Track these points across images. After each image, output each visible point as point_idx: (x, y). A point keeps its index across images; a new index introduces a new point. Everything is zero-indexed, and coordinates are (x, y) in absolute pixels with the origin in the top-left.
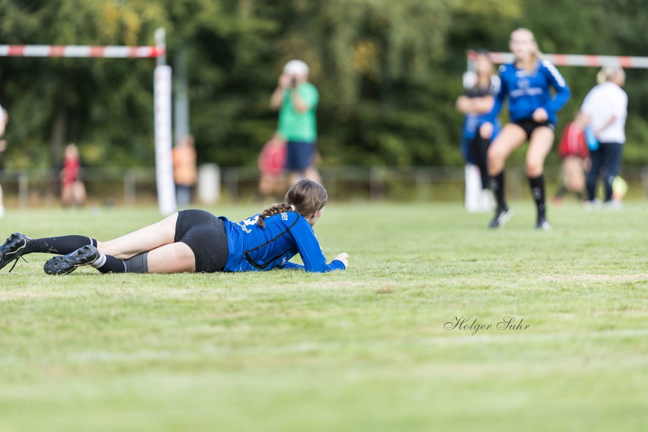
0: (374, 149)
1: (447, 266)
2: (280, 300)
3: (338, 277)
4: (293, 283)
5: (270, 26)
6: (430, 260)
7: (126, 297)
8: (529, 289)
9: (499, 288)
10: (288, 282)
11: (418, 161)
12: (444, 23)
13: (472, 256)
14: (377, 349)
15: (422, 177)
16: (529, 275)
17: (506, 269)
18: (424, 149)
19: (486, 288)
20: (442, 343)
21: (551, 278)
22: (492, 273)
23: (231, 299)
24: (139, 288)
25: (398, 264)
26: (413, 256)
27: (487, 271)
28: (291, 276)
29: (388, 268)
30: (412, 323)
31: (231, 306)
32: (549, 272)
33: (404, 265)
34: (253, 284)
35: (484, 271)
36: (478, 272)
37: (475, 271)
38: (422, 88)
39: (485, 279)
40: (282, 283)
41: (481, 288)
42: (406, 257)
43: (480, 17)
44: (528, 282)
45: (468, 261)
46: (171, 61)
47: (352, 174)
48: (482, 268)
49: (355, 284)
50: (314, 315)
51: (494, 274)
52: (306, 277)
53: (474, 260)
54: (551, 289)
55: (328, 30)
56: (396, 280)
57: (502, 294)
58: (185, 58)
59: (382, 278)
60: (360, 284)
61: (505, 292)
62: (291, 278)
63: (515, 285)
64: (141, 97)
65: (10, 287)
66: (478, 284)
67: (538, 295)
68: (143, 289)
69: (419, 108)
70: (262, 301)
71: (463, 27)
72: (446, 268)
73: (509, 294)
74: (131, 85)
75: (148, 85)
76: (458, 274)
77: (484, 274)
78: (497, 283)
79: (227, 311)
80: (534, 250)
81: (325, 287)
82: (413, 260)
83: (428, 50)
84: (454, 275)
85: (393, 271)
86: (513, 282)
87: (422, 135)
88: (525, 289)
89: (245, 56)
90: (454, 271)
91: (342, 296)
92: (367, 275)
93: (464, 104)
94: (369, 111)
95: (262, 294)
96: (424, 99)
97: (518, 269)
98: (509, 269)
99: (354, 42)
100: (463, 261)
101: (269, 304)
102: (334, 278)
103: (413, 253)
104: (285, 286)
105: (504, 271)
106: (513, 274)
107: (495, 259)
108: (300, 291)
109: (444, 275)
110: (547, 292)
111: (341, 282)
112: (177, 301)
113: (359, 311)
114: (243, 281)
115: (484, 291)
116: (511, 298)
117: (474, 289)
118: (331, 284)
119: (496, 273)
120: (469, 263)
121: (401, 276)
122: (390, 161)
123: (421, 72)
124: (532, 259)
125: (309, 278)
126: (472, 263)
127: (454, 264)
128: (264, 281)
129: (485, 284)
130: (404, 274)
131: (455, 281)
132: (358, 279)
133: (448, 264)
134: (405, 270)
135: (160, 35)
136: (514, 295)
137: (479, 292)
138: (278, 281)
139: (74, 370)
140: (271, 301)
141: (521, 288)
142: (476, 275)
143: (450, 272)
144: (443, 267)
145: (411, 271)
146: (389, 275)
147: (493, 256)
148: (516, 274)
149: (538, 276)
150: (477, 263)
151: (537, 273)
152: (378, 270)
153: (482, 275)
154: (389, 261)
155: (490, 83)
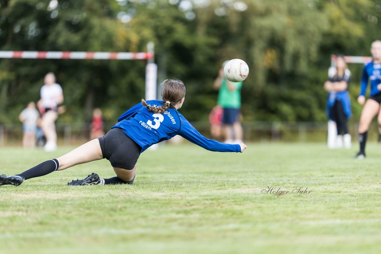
0: (275, 112)
1: (316, 179)
2: (217, 199)
3: (251, 186)
4: (225, 189)
5: (215, 41)
6: (306, 176)
7: (127, 197)
8: (364, 193)
9: (346, 192)
10: (222, 189)
11: (300, 119)
12: (318, 39)
13: (331, 174)
14: (274, 227)
15: (302, 128)
16: (364, 185)
17: (351, 182)
18: (304, 112)
19: (339, 192)
20: (312, 224)
21: (378, 186)
22: (342, 184)
23: (188, 198)
24: (135, 192)
25: (287, 178)
26: (296, 174)
27: (340, 182)
28: (224, 185)
29: (281, 180)
30: (295, 213)
31: (189, 203)
32: (376, 183)
33: (290, 179)
34: (202, 190)
36: (335, 183)
37: (332, 182)
38: (303, 77)
39: (338, 187)
40: (219, 189)
41: (336, 192)
42: (292, 174)
43: (339, 36)
44: (364, 189)
45: (328, 176)
46: (156, 61)
47: (261, 126)
48: (337, 181)
50: (237, 208)
51: (344, 184)
52: (233, 186)
53: (332, 176)
54: (377, 193)
55: (249, 43)
56: (286, 187)
57: (348, 195)
58: (165, 59)
59: (278, 186)
61: (350, 194)
62: (224, 186)
63: (356, 191)
64: (138, 82)
65: (59, 191)
66: (334, 190)
67: (369, 196)
68: (137, 193)
69: (301, 88)
70: (207, 200)
71: (329, 42)
72: (315, 181)
73: (352, 196)
74: (132, 75)
75: (143, 74)
76: (323, 184)
77: (338, 184)
78: (346, 189)
79: (186, 205)
80: (367, 170)
81: (244, 191)
82: (296, 176)
83: (308, 55)
84: (320, 185)
85: (284, 182)
86: (355, 189)
87: (303, 104)
88: (362, 193)
89: (200, 58)
90: (320, 182)
91: (254, 197)
93: (329, 86)
94: (272, 90)
95: (207, 196)
96: (305, 83)
97: (358, 181)
98: (352, 181)
99: (264, 50)
100: (326, 176)
101: (211, 202)
102: (249, 187)
103: (296, 172)
104: (220, 191)
105: (350, 183)
106: (355, 184)
107: (344, 176)
108: (229, 194)
109: (315, 185)
110: (375, 195)
111: (253, 189)
112: (157, 200)
113: (264, 205)
114: (196, 188)
115: (337, 194)
116: (354, 198)
117: (332, 193)
118: (248, 189)
119: (345, 184)
120: (329, 178)
121: (289, 185)
122: (284, 118)
123: (303, 67)
124: (366, 175)
125: (235, 186)
126: (331, 178)
127: (321, 178)
128: (209, 188)
129: (339, 190)
130: (291, 184)
131: (321, 188)
132: (264, 187)
133: (317, 178)
134: (291, 182)
135: (151, 46)
136: (355, 197)
137: (335, 195)
138: (216, 188)
139: (96, 239)
140: (212, 200)
141: (360, 192)
142: (333, 184)
143: (318, 183)
144: (314, 180)
145: (295, 182)
146: (282, 185)
147: (344, 174)
148: (357, 184)
149: (370, 185)
150: (334, 178)
151: (369, 184)
152: (275, 182)
153: (336, 184)
154: (282, 176)
155: (344, 74)
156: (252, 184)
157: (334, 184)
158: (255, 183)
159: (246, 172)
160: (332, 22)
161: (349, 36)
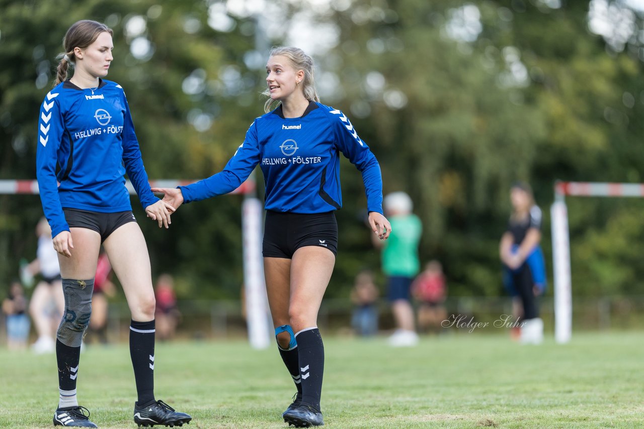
1: (544, 398)
3: (436, 410)
4: (392, 416)
6: (525, 392)
8: (628, 420)
9: (597, 419)
10: (386, 416)
12: (528, 155)
13: (568, 388)
16: (627, 406)
17: (602, 401)
19: (584, 420)
22: (589, 405)
24: (240, 422)
25: (495, 396)
26: (509, 388)
27: (584, 402)
29: (485, 400)
33: (500, 397)
34: (352, 418)
35: (582, 402)
36: (576, 403)
37: (572, 403)
39: (583, 411)
40: (381, 417)
41: (580, 420)
42: (503, 389)
44: (626, 414)
45: (564, 392)
48: (579, 400)
49: (454, 417)
51: (592, 405)
52: (404, 410)
53: (570, 392)
55: (413, 164)
56: (495, 412)
57: (601, 425)
59: (480, 410)
60: (459, 417)
61: (604, 423)
62: (390, 411)
63: (613, 416)
64: (229, 232)
65: (111, 422)
66: (576, 416)
67: (636, 426)
68: (243, 424)
72: (543, 400)
73: (607, 426)
74: (219, 220)
75: (237, 220)
76: (556, 406)
77: (581, 405)
78: (595, 415)
80: (628, 380)
81: (424, 420)
82: (508, 392)
84: (551, 407)
85: (490, 403)
86: (611, 414)
88: (623, 420)
90: (551, 403)
92: (464, 408)
94: (455, 243)
97: (614, 399)
98: (606, 400)
100: (559, 392)
102: (432, 411)
103: (508, 384)
104: (384, 419)
105: (601, 403)
106: (610, 406)
107: (591, 391)
108: (399, 425)
109: (543, 407)
111: (439, 415)
115: (582, 423)
117: (572, 420)
118: (430, 416)
119: (594, 404)
120: (565, 395)
121: (499, 408)
122: (478, 292)
124: (627, 390)
125: (407, 411)
126: (568, 395)
127: (551, 395)
128: (363, 414)
129: (583, 415)
130: (501, 406)
131: (552, 413)
132: (456, 412)
133: (545, 395)
134: (502, 402)
137: (578, 424)
138: (376, 414)
141: (620, 419)
142: (573, 406)
143: (547, 404)
144: (540, 399)
145: (508, 403)
146: (487, 407)
147: (589, 387)
148: (613, 405)
149: (636, 407)
150: (574, 394)
151: (634, 404)
152: (475, 402)
153: (579, 406)
154: (485, 393)
155: (529, 216)
156: (437, 407)
157: (575, 405)
158: (441, 405)
159: (423, 386)
160: (552, 124)
161: (581, 149)
